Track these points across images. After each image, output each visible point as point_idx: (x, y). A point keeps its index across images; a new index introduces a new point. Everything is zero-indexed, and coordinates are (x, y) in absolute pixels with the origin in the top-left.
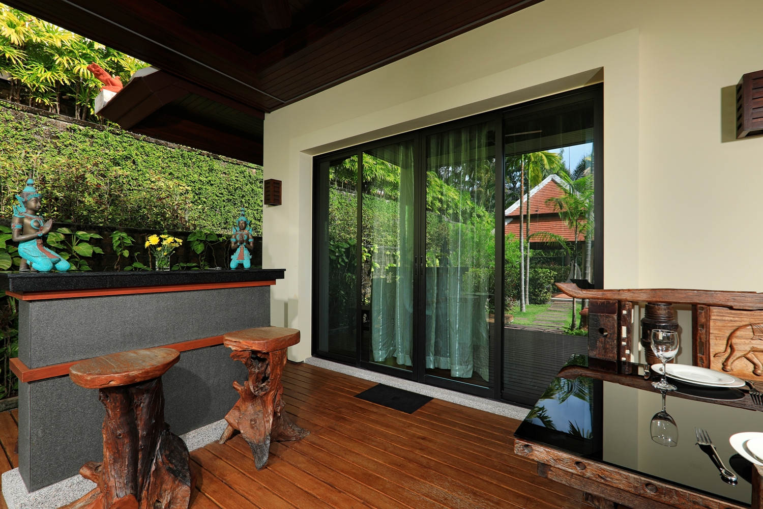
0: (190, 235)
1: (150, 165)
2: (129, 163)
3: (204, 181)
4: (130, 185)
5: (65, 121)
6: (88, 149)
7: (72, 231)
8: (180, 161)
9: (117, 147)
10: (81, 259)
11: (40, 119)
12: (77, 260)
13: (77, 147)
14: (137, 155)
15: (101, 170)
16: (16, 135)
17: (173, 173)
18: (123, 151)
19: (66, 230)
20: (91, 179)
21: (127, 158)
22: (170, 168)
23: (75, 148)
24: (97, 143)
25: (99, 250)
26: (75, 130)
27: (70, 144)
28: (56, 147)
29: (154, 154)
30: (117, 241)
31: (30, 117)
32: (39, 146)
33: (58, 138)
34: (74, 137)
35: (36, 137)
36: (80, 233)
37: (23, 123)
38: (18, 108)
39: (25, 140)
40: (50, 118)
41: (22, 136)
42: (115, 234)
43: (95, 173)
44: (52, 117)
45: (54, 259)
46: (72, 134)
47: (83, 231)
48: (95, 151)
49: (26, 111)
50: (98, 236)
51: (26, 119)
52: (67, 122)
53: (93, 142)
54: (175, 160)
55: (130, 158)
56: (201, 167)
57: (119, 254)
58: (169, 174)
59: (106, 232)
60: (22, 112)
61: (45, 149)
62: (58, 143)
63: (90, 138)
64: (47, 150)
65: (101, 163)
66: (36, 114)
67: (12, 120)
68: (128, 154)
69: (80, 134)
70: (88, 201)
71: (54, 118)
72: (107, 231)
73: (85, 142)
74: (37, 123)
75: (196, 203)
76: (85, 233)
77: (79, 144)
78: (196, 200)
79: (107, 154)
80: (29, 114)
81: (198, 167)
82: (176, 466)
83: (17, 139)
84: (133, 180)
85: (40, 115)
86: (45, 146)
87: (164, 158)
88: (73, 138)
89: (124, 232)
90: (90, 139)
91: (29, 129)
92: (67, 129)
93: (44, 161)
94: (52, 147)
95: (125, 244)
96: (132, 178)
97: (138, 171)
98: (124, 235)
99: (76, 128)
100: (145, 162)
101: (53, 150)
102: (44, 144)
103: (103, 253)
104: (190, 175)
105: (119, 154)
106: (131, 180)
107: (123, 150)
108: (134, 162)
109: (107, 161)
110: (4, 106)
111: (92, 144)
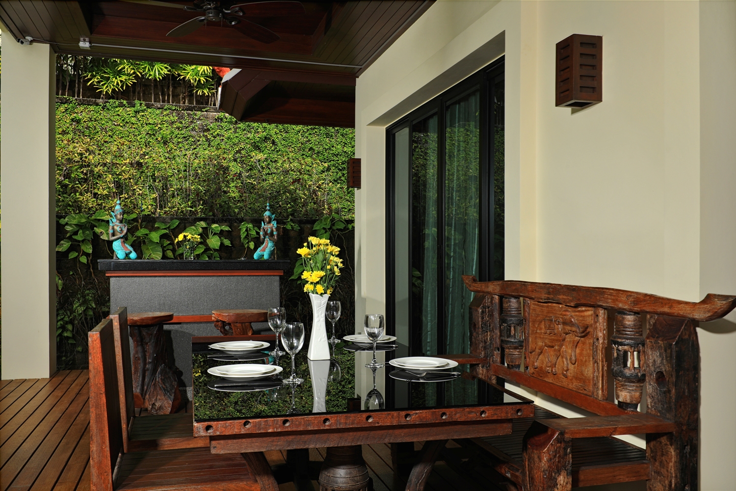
0: (316, 223)
1: (289, 142)
2: (269, 144)
3: (349, 153)
4: (269, 169)
5: (214, 112)
6: (232, 136)
7: (208, 224)
8: (321, 132)
9: (257, 129)
10: (215, 252)
11: (196, 115)
12: (212, 252)
13: (223, 136)
14: (276, 134)
15: (243, 157)
16: (178, 134)
17: (314, 148)
18: (263, 132)
19: (203, 224)
20: (235, 168)
21: (266, 139)
22: (310, 142)
23: (222, 138)
24: (240, 128)
25: (227, 242)
26: (222, 119)
27: (218, 135)
28: (207, 140)
29: (293, 129)
30: (244, 233)
31: (189, 114)
32: (195, 141)
33: (208, 130)
34: (221, 126)
35: (193, 133)
36: (214, 226)
37: (183, 122)
38: (180, 108)
39: (184, 137)
40: (203, 111)
41: (182, 134)
42: (243, 225)
43: (238, 160)
44: (204, 110)
45: (127, 252)
46: (219, 124)
47: (217, 223)
48: (238, 137)
49: (185, 110)
50: (227, 229)
51: (186, 118)
52: (216, 112)
53: (237, 128)
54: (316, 132)
55: (269, 139)
56: (346, 134)
57: (246, 246)
58: (309, 150)
59: (236, 224)
60: (183, 112)
61: (199, 143)
62: (208, 135)
63: (234, 124)
64: (200, 145)
65: (243, 149)
66: (192, 111)
67: (176, 120)
68: (267, 135)
69: (226, 122)
70: (232, 191)
71: (206, 111)
72: (236, 222)
73: (230, 129)
74: (193, 119)
75: (339, 181)
76: (217, 225)
77: (225, 132)
78: (340, 177)
79: (248, 138)
80: (188, 112)
81: (342, 135)
82: (167, 387)
83: (179, 138)
84: (273, 162)
85: (195, 110)
86: (199, 141)
87: (304, 131)
88: (220, 128)
89: (251, 222)
90: (234, 126)
91: (187, 127)
92: (216, 119)
93: (198, 156)
94: (204, 140)
95: (252, 236)
96: (271, 161)
97: (277, 151)
98: (250, 226)
99: (222, 117)
100: (284, 140)
101: (204, 143)
102: (198, 138)
103: (230, 245)
104: (333, 147)
105: (259, 136)
106: (270, 163)
107: (263, 130)
108: (274, 143)
109: (248, 146)
110: (171, 110)
111: (236, 130)
